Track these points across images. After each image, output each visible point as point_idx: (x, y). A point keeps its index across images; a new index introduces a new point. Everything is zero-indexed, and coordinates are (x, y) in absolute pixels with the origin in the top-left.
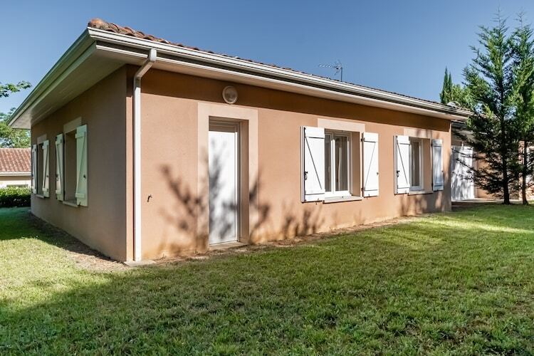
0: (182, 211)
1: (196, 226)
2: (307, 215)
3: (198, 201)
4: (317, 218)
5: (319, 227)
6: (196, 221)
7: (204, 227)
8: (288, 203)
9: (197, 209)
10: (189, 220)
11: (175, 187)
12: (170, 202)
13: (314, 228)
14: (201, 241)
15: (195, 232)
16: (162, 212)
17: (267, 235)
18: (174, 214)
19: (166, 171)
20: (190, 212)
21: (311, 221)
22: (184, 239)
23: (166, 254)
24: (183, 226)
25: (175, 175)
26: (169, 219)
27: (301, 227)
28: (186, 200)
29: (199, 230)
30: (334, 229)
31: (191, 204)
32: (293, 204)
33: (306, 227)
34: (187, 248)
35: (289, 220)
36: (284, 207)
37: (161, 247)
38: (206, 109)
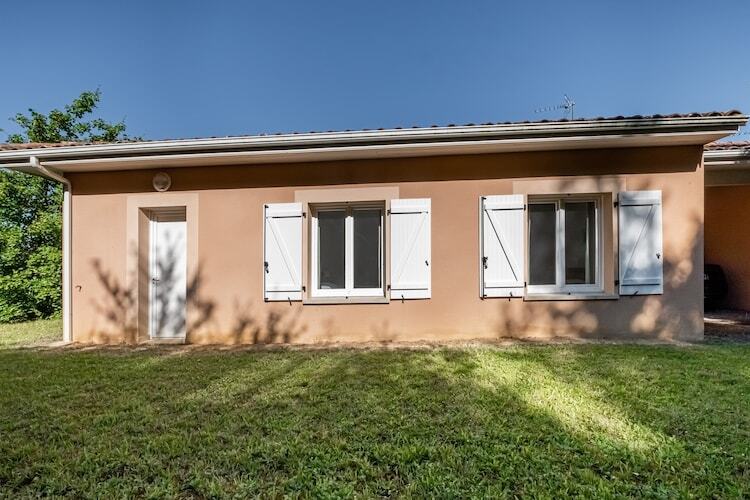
0: (111, 303)
1: (125, 319)
2: (273, 318)
3: (127, 294)
4: (293, 324)
5: (297, 336)
6: (125, 313)
7: (133, 319)
8: (243, 301)
9: (126, 302)
10: (118, 312)
11: (104, 280)
12: (100, 293)
13: (287, 337)
14: (130, 334)
15: (124, 324)
16: (92, 301)
17: (210, 337)
18: (103, 305)
19: (96, 264)
20: (119, 304)
21: (281, 327)
22: (112, 329)
23: (96, 340)
24: (112, 317)
25: (104, 268)
26: (99, 309)
27: (264, 333)
28: (115, 292)
29: (128, 322)
30: (325, 341)
31: (120, 296)
32: (250, 304)
33: (273, 334)
34: (115, 338)
35: (244, 324)
36: (237, 306)
37: (92, 334)
38: (135, 201)
